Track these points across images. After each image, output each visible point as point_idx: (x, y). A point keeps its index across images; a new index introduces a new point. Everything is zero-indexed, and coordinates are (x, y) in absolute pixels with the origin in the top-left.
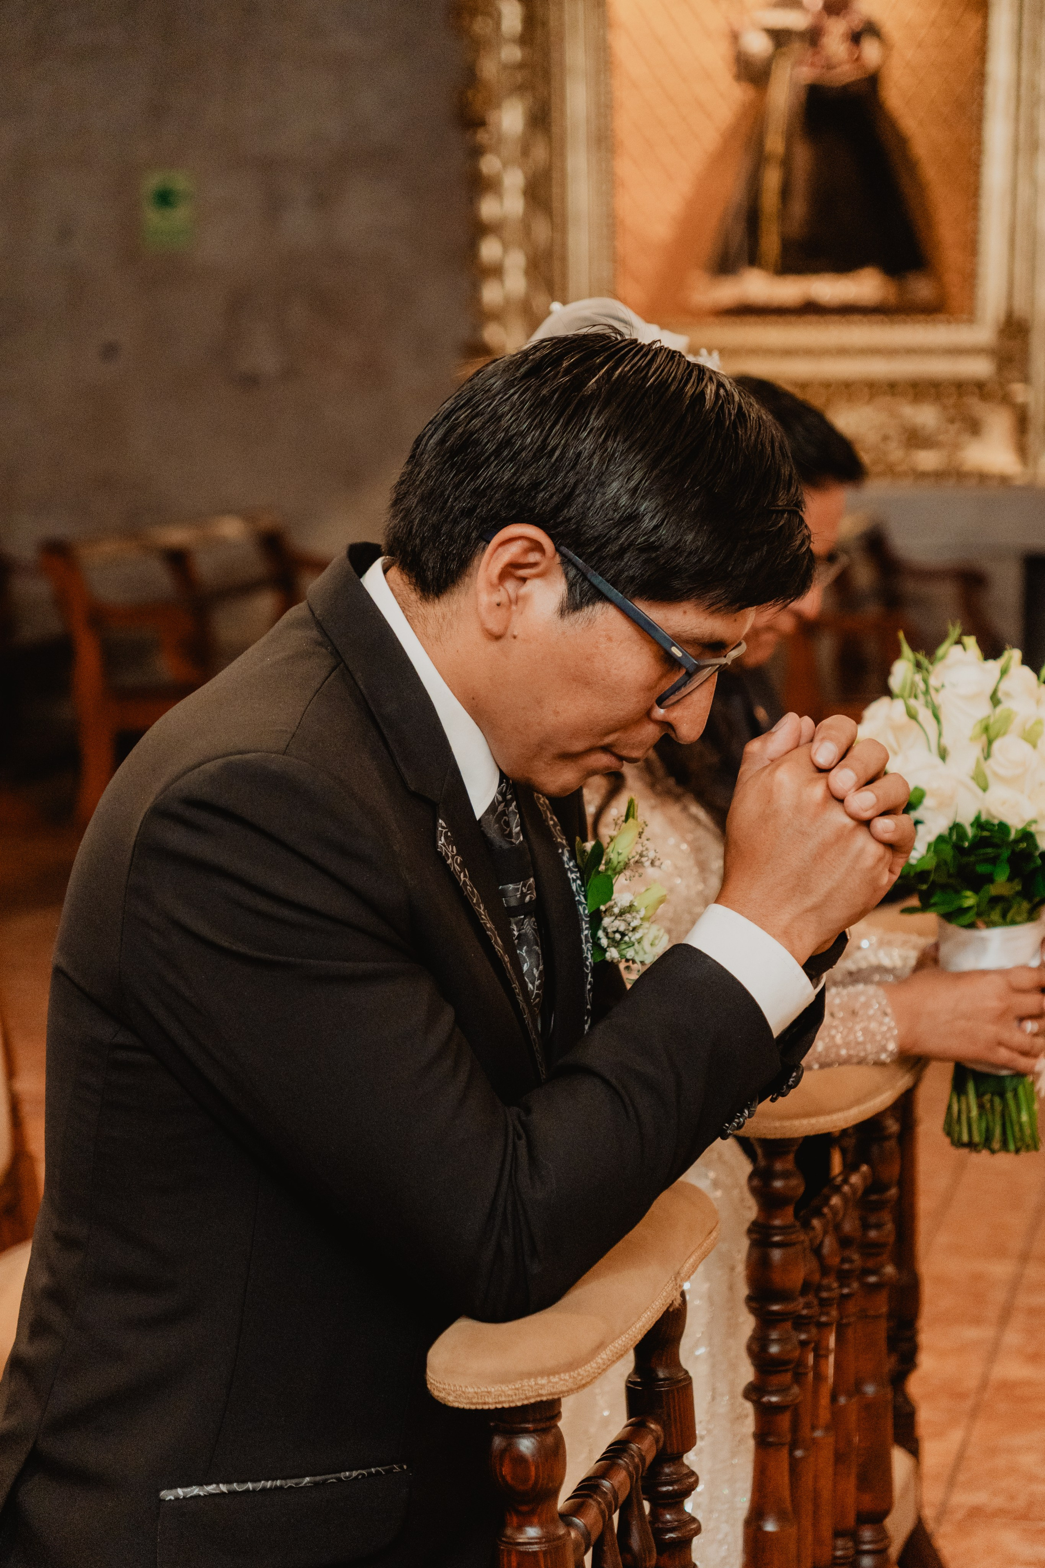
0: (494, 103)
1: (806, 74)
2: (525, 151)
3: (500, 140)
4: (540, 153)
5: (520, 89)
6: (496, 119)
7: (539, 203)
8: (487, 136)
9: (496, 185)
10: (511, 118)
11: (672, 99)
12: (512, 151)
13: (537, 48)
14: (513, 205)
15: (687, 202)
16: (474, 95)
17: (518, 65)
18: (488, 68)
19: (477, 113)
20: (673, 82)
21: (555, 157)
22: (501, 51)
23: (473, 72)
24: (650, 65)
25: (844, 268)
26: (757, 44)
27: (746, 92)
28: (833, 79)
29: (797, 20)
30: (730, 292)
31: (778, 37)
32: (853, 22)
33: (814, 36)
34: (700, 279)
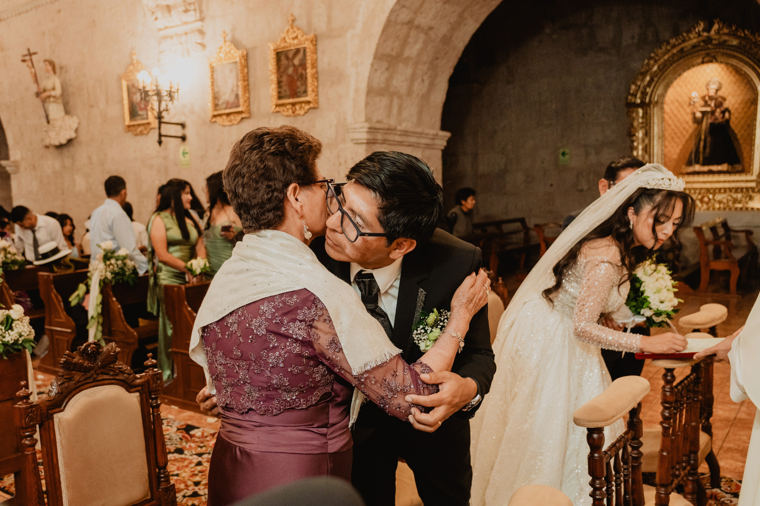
0: (637, 131)
1: (710, 121)
2: (643, 141)
3: (638, 138)
4: (647, 141)
5: (641, 128)
6: (637, 134)
7: (646, 152)
8: (634, 138)
9: (636, 148)
10: (640, 134)
11: (678, 128)
12: (640, 141)
13: (647, 119)
14: (640, 152)
15: (681, 150)
16: (632, 130)
17: (642, 123)
18: (635, 124)
19: (632, 134)
20: (678, 124)
21: (650, 142)
22: (638, 120)
23: (632, 125)
24: (673, 121)
25: (719, 163)
26: (699, 115)
27: (696, 125)
28: (717, 122)
29: (708, 109)
30: (690, 169)
31: (704, 113)
32: (722, 109)
33: (713, 113)
34: (684, 166)
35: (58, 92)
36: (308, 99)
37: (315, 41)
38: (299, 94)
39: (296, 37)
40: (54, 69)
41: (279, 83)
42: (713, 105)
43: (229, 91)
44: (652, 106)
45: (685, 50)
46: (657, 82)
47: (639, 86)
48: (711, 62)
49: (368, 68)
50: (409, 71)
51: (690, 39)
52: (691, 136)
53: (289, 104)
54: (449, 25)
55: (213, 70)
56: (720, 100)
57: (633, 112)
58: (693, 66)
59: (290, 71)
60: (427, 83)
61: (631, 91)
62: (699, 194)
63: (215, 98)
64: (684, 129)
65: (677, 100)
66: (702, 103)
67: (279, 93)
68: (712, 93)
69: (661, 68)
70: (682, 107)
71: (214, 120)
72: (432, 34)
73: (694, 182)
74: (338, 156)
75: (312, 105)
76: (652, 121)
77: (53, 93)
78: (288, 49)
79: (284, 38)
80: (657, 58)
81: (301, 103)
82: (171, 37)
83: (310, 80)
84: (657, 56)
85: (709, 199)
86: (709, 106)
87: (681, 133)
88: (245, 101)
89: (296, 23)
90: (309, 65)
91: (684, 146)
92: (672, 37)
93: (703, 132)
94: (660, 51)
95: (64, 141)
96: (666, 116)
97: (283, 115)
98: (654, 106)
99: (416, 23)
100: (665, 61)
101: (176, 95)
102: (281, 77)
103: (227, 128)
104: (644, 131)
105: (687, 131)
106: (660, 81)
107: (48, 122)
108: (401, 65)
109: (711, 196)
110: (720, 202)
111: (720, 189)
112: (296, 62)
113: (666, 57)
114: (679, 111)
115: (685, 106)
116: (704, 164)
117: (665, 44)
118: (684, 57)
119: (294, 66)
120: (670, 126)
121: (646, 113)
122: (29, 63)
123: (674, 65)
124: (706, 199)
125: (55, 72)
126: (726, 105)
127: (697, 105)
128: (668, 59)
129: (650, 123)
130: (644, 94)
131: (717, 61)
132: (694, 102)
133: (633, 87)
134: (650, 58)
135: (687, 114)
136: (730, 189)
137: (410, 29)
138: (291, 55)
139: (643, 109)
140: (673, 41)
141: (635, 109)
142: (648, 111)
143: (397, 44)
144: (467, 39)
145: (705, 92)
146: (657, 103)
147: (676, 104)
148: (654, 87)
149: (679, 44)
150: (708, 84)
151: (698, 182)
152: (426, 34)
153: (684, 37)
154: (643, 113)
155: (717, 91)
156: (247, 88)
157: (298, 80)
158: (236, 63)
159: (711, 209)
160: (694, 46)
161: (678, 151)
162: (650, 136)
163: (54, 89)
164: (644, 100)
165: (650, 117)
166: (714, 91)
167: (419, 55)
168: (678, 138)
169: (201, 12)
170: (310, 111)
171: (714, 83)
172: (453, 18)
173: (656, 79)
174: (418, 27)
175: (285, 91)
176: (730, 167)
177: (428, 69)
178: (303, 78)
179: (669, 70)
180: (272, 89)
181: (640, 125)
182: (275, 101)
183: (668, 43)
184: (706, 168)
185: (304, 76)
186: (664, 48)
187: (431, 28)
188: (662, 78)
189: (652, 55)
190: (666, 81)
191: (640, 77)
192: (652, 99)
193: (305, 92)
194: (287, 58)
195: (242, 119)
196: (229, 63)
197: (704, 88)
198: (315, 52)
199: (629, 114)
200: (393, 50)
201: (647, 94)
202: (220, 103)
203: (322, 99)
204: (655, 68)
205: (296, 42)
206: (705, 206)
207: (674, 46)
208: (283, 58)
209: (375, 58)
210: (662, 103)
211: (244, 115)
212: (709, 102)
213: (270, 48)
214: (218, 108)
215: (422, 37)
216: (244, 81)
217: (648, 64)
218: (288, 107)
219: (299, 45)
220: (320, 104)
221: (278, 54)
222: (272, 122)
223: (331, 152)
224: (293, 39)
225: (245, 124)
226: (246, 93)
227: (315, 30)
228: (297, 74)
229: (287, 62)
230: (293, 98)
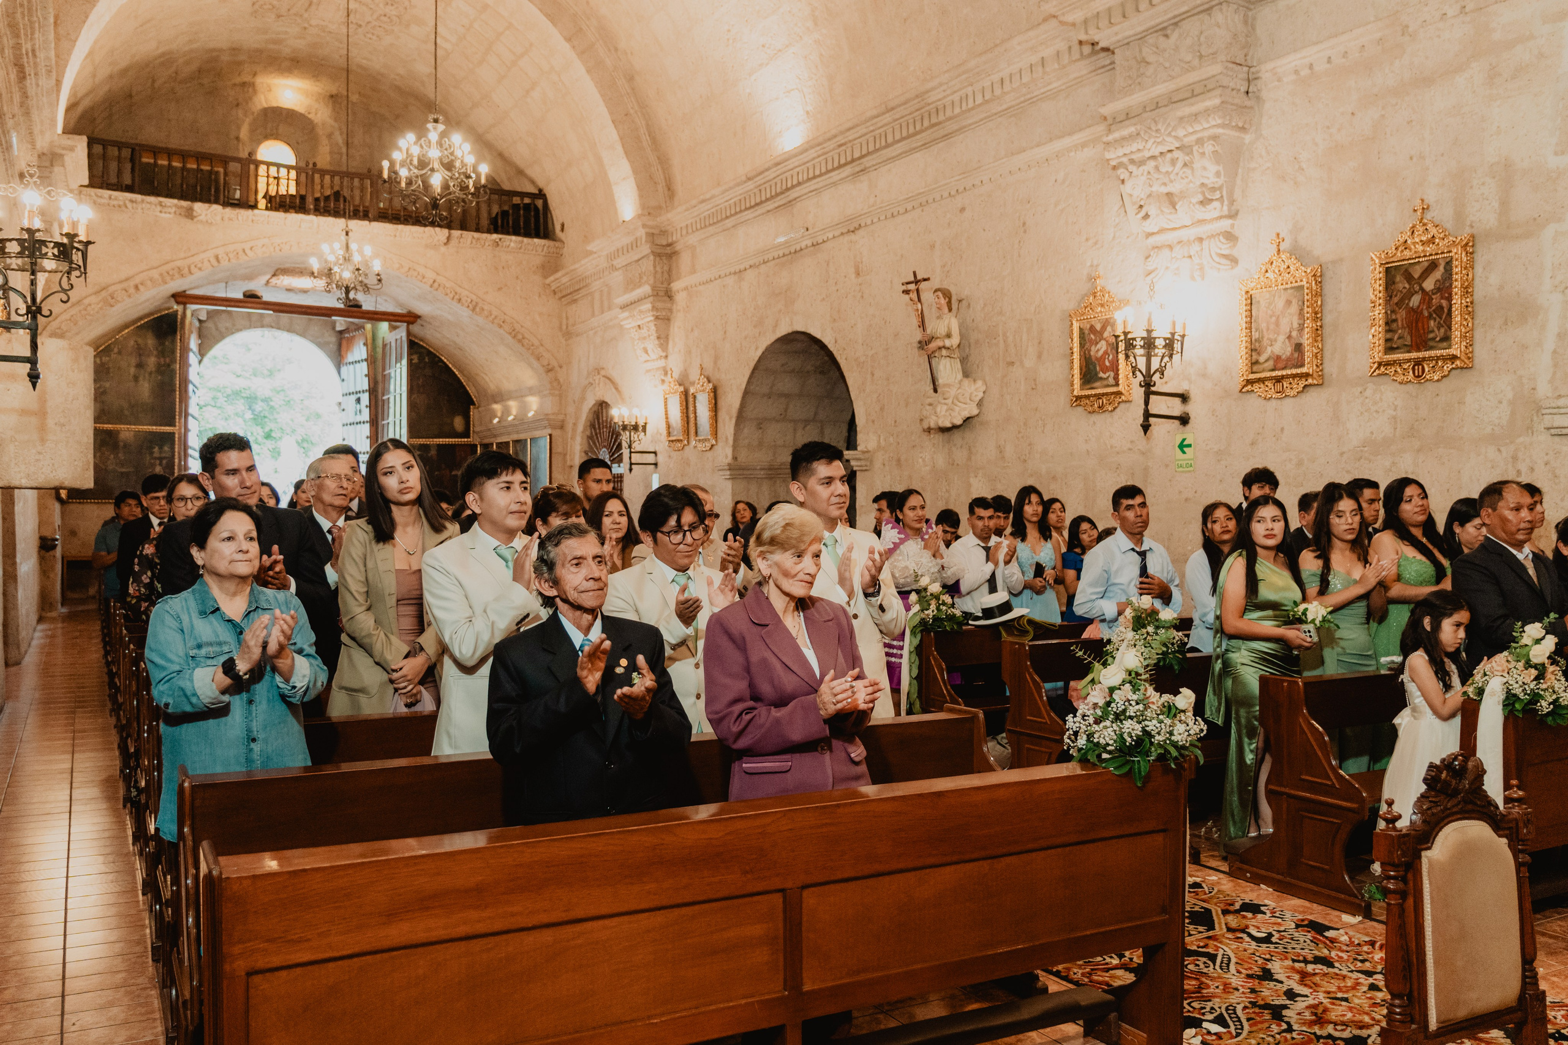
35: (955, 341)
36: (1450, 351)
37: (1469, 246)
39: (1431, 241)
40: (949, 304)
41: (1390, 323)
43: (1282, 338)
53: (1409, 361)
55: (1250, 301)
63: (1254, 349)
67: (1387, 340)
71: (1249, 387)
74: (1515, 458)
75: (1458, 362)
77: (948, 343)
78: (1411, 262)
79: (1405, 243)
81: (1436, 358)
82: (1171, 247)
83: (1457, 318)
88: (1315, 355)
89: (1429, 216)
90: (1457, 290)
95: (958, 421)
97: (1394, 381)
101: (1177, 346)
103: (1274, 403)
107: (935, 391)
112: (1429, 285)
119: (1422, 289)
122: (914, 296)
125: (950, 310)
138: (1417, 273)
156: (1318, 333)
157: (1430, 316)
158: (1302, 287)
163: (949, 336)
169: (1232, 202)
170: (1454, 372)
178: (1444, 315)
180: (1374, 336)
182: (1379, 355)
185: (1446, 310)
193: (1447, 338)
194: (1409, 277)
195: (1306, 386)
196: (1286, 289)
198: (1470, 266)
202: (1262, 359)
203: (1481, 352)
205: (1429, 249)
211: (1310, 381)
213: (1372, 260)
214: (1255, 368)
216: (1314, 320)
218: (1405, 366)
219: (1437, 254)
220: (1476, 361)
221: (1388, 271)
222: (1368, 393)
223: (1499, 450)
224: (1423, 243)
225: (1312, 395)
226: (1316, 341)
227: (1472, 227)
228: (1429, 307)
229: (1407, 286)
230: (1419, 350)
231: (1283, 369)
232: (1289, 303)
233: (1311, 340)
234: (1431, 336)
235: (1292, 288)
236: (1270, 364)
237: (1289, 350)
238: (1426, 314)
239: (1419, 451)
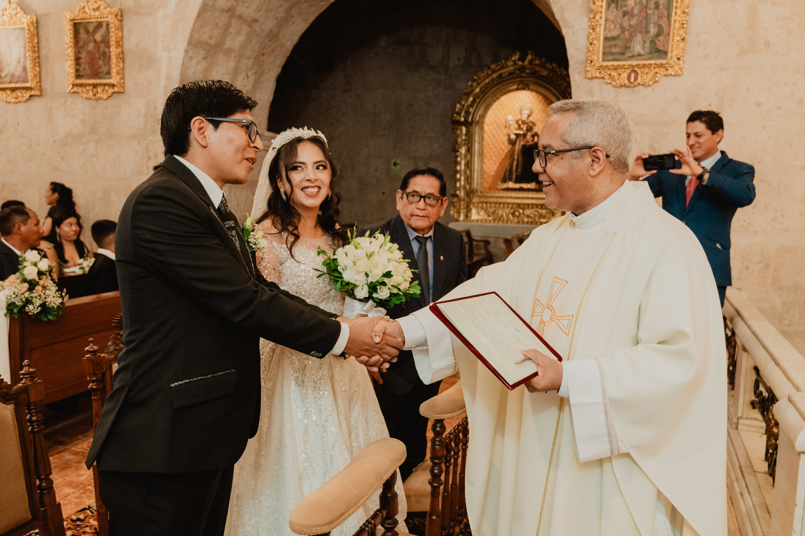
0: (460, 147)
1: (522, 143)
2: (466, 157)
3: (461, 153)
4: (469, 157)
5: (465, 144)
6: (460, 150)
7: (468, 167)
8: (458, 154)
9: (460, 163)
10: (463, 150)
11: (496, 148)
12: (463, 157)
13: (469, 137)
14: (463, 167)
15: (498, 168)
16: (457, 146)
17: (465, 140)
18: (459, 140)
19: (457, 149)
20: (496, 145)
21: (471, 158)
22: (461, 137)
23: (456, 141)
24: (492, 141)
25: (529, 182)
26: (513, 137)
27: (510, 146)
28: (528, 144)
29: (521, 132)
30: (505, 186)
31: (517, 135)
32: (532, 133)
33: (525, 135)
34: (499, 183)
36: (111, 81)
37: (120, 16)
38: (101, 75)
39: (98, 9)
41: (77, 59)
42: (525, 128)
43: (14, 61)
44: (474, 125)
45: (504, 75)
46: (479, 103)
47: (464, 106)
48: (524, 89)
49: (182, 54)
50: (231, 64)
51: (507, 66)
52: (506, 155)
53: (89, 85)
54: (276, 21)
56: (531, 124)
57: (457, 129)
58: (510, 91)
59: (91, 46)
60: (252, 79)
61: (457, 110)
62: (512, 208)
64: (501, 148)
65: (496, 122)
66: (516, 126)
67: (77, 70)
68: (524, 118)
69: (482, 90)
70: (500, 129)
72: (257, 27)
73: (507, 197)
74: (147, 149)
75: (116, 89)
76: (473, 140)
78: (88, 21)
79: (84, 8)
80: (479, 81)
81: (105, 85)
83: (114, 60)
84: (480, 79)
85: (520, 213)
86: (522, 129)
87: (499, 152)
88: (35, 76)
90: (113, 43)
91: (501, 164)
92: (492, 63)
93: (516, 153)
94: (482, 75)
96: (486, 136)
97: (82, 97)
98: (475, 126)
99: (238, 12)
100: (486, 84)
102: (79, 52)
103: (12, 105)
104: (466, 147)
105: (503, 151)
106: (481, 102)
108: (221, 56)
109: (521, 211)
110: (528, 217)
111: (529, 205)
112: (98, 37)
113: (487, 81)
114: (497, 132)
115: (502, 128)
116: (516, 182)
117: (486, 68)
118: (502, 82)
119: (95, 41)
120: (489, 145)
121: (469, 131)
123: (494, 89)
124: (517, 213)
126: (536, 129)
127: (512, 127)
128: (488, 83)
129: (472, 141)
130: (467, 113)
131: (529, 89)
132: (509, 124)
133: (458, 106)
134: (473, 81)
135: (504, 135)
136: (537, 205)
137: (231, 18)
138: (91, 28)
139: (466, 127)
140: (493, 66)
141: (460, 127)
142: (471, 130)
143: (216, 32)
144: (296, 38)
145: (519, 117)
146: (478, 122)
147: (495, 125)
148: (476, 108)
149: (499, 70)
150: (521, 110)
151: (511, 198)
152: (250, 26)
153: (502, 63)
154: (466, 131)
155: (529, 116)
156: (37, 60)
157: (99, 58)
158: (23, 28)
159: (521, 222)
160: (511, 73)
161: (495, 168)
162: (472, 153)
164: (467, 119)
165: (472, 135)
166: (526, 116)
167: (242, 48)
168: (496, 156)
170: (114, 95)
171: (526, 109)
172: (280, 14)
173: (478, 100)
174: (240, 17)
175: (84, 69)
176: (537, 186)
177: (253, 65)
178: (106, 56)
179: (489, 93)
180: (69, 67)
181: (464, 142)
182: (71, 79)
183: (489, 68)
184: (517, 186)
185: (108, 54)
186: (485, 73)
187: (255, 21)
188: (483, 100)
189: (475, 77)
190: (487, 103)
191: (465, 97)
192: (474, 119)
193: (109, 73)
194: (87, 32)
195: (31, 96)
196: (15, 29)
197: (518, 113)
198: (121, 28)
199: (454, 131)
200: (211, 38)
201: (470, 113)
202: (3, 74)
203: (129, 83)
204: (477, 90)
205: (97, 13)
206: (516, 220)
207: (494, 72)
208: (82, 31)
209: (189, 44)
210: (483, 123)
211: (33, 93)
212: (522, 126)
213: (66, 16)
215: (245, 29)
216: (34, 52)
217: (472, 86)
218: (88, 88)
219: (101, 18)
220: (126, 89)
221: (75, 25)
222: (68, 103)
223: (139, 144)
224: (94, 10)
225: (35, 102)
226: (36, 66)
227: (121, 4)
228: (99, 52)
229: (86, 36)
230: (94, 78)
231: (17, 82)
232: (17, 38)
233: (32, 65)
234: (101, 70)
235: (19, 28)
236: (8, 79)
237: (19, 71)
238: (97, 56)
239: (98, 142)
